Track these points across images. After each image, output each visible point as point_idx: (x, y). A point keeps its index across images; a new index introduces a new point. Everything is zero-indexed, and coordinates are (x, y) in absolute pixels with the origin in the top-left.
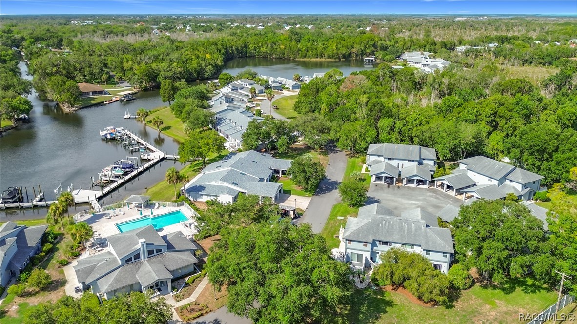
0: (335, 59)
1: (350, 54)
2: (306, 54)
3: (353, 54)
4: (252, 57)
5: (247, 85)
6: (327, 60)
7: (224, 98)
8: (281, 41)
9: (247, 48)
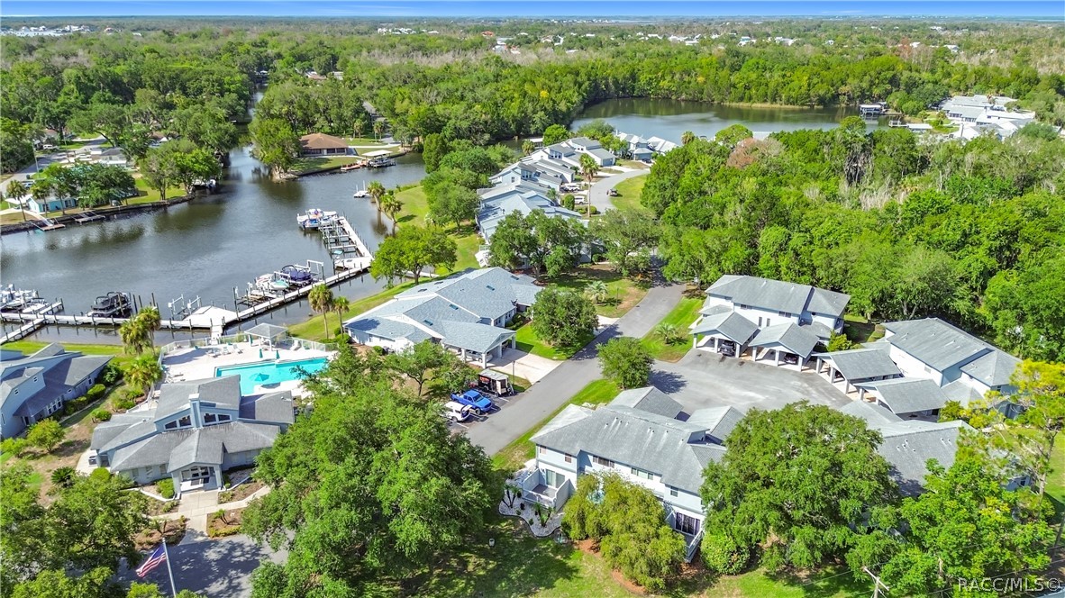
0: (803, 104)
1: (836, 97)
2: (745, 93)
3: (841, 97)
4: (643, 97)
5: (585, 148)
6: (784, 106)
7: (519, 171)
8: (701, 68)
9: (634, 80)
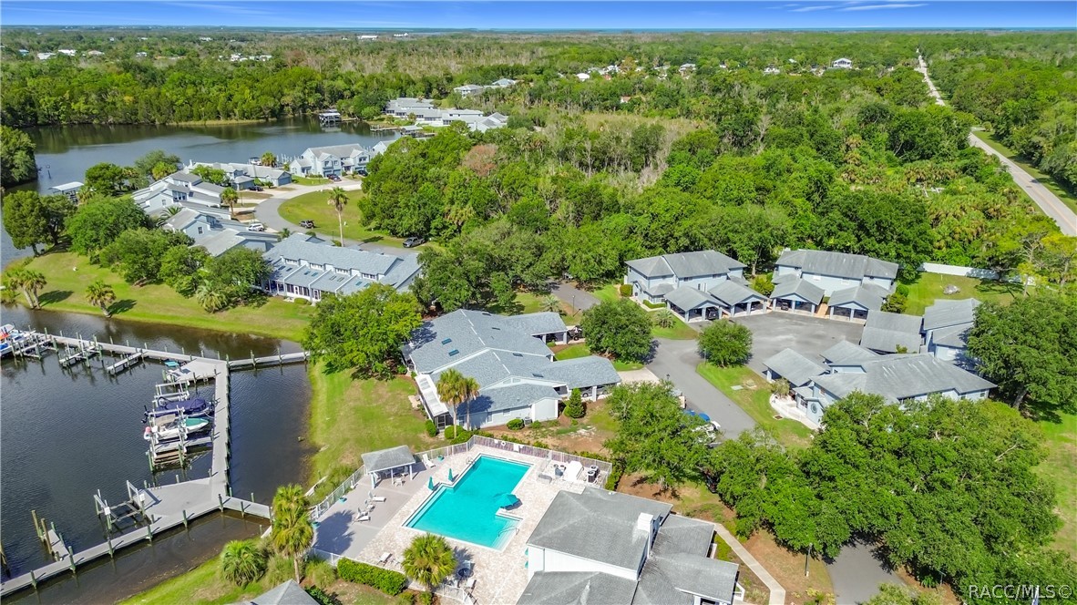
0: (258, 118)
1: (282, 107)
2: (191, 111)
3: (286, 109)
5: (190, 185)
9: (32, 105)
